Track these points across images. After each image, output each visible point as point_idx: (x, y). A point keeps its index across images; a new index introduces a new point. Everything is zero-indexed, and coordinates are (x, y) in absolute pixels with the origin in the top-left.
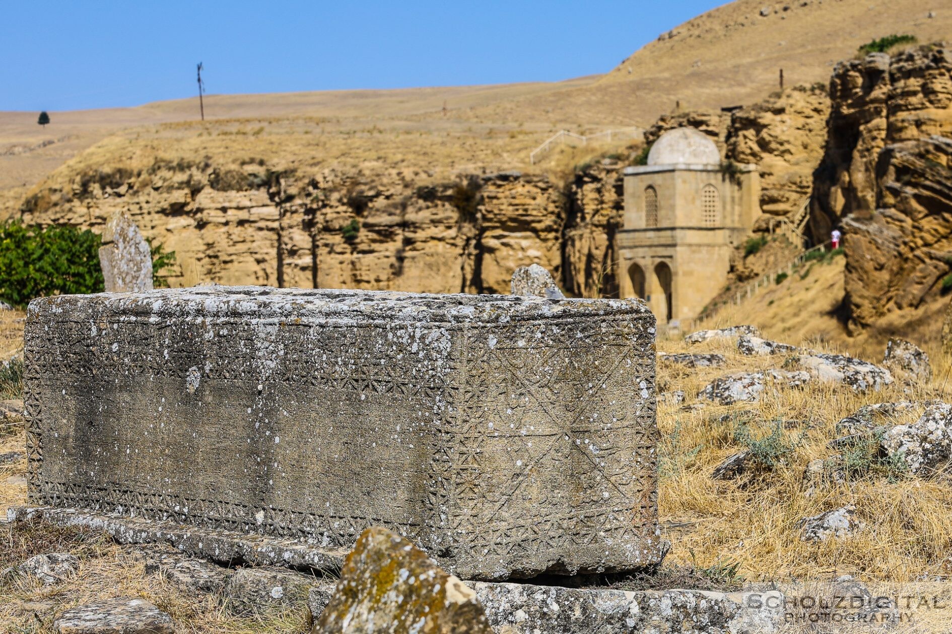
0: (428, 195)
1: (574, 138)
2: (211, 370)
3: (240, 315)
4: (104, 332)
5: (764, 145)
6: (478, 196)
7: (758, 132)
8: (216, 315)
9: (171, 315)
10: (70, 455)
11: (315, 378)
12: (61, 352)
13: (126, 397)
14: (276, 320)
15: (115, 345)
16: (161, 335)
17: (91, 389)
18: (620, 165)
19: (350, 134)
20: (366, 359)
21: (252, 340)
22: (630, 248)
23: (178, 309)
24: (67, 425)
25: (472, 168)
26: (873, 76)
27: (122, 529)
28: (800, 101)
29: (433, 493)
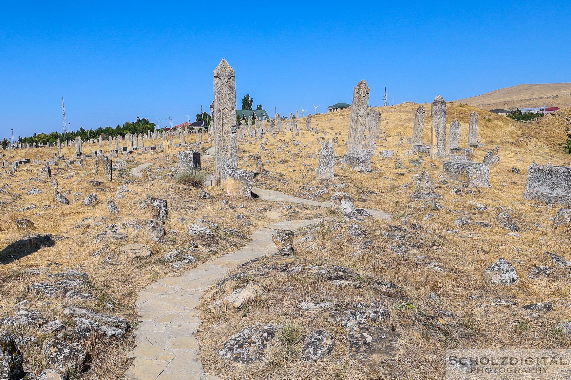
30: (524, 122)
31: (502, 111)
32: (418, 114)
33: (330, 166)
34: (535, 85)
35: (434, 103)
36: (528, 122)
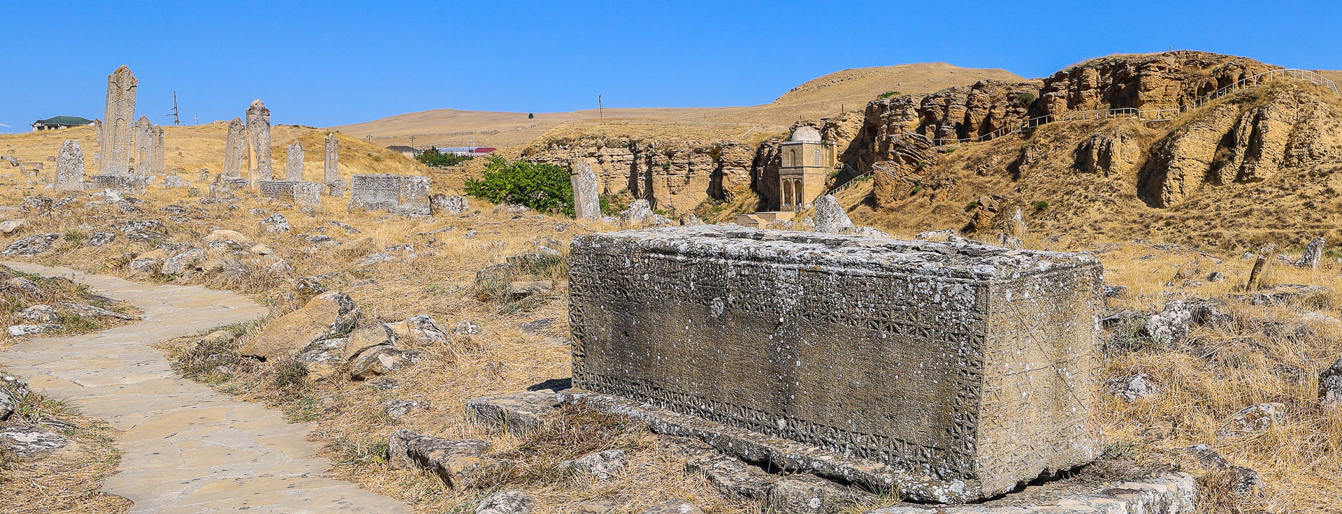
0: (699, 151)
1: (760, 130)
2: (734, 302)
3: (760, 260)
4: (636, 265)
5: (838, 134)
6: (721, 152)
7: (836, 129)
8: (739, 258)
9: (695, 255)
10: (607, 354)
11: (836, 317)
12: (599, 277)
13: (656, 316)
14: (795, 266)
15: (647, 275)
16: (687, 270)
17: (625, 306)
18: (780, 141)
19: (666, 126)
20: (887, 304)
21: (773, 281)
22: (785, 175)
23: (702, 251)
24: (606, 332)
25: (718, 141)
26: (883, 107)
27: (657, 421)
28: (853, 117)
29: (959, 425)
30: (442, 168)
31: (407, 149)
32: (233, 132)
33: (77, 175)
34: (462, 112)
35: (250, 109)
36: (450, 168)
